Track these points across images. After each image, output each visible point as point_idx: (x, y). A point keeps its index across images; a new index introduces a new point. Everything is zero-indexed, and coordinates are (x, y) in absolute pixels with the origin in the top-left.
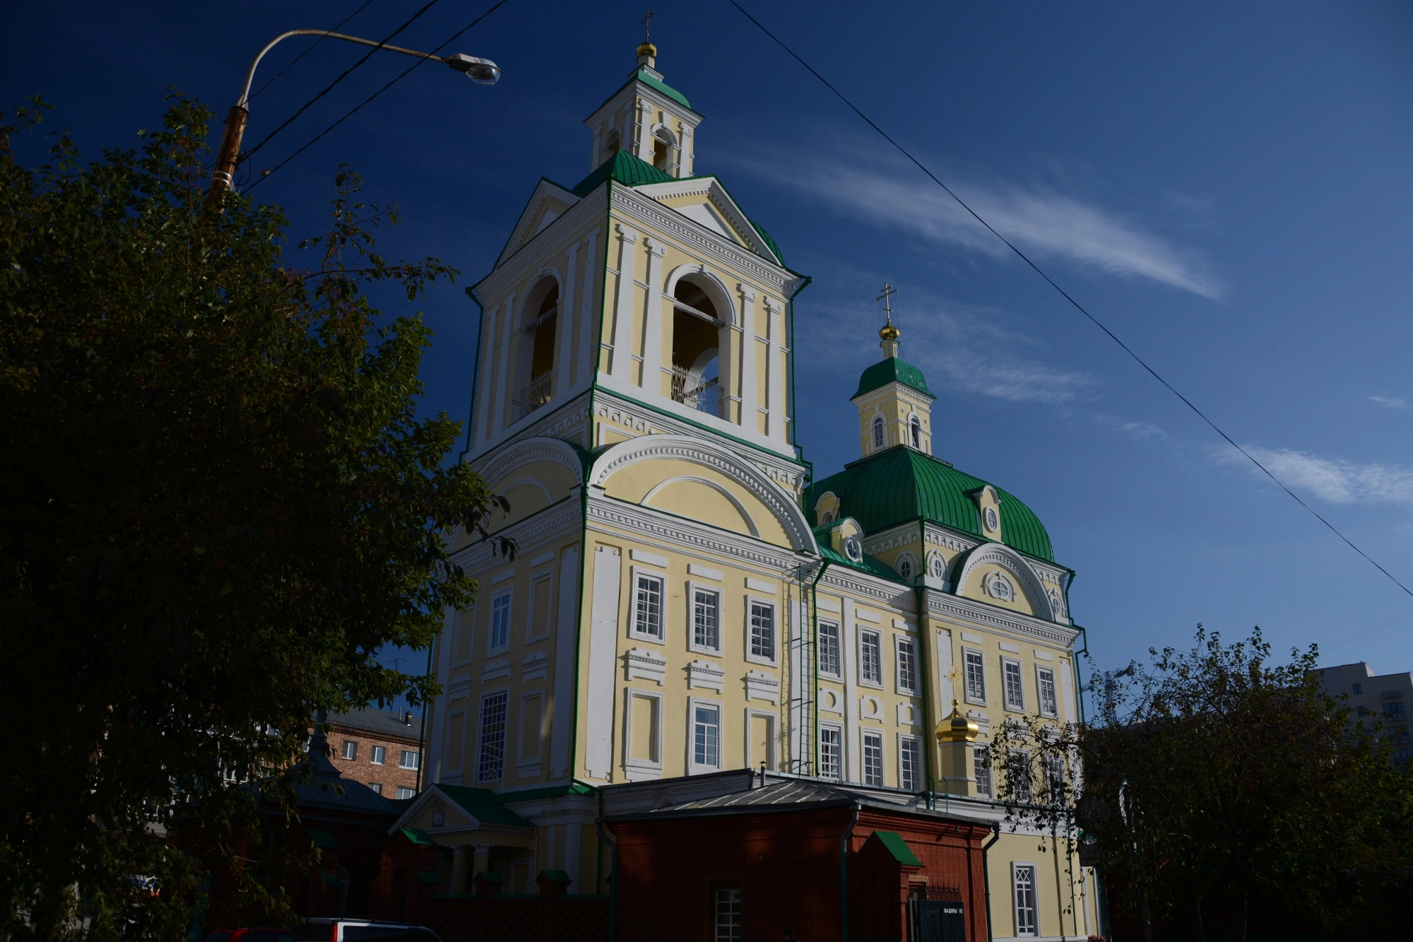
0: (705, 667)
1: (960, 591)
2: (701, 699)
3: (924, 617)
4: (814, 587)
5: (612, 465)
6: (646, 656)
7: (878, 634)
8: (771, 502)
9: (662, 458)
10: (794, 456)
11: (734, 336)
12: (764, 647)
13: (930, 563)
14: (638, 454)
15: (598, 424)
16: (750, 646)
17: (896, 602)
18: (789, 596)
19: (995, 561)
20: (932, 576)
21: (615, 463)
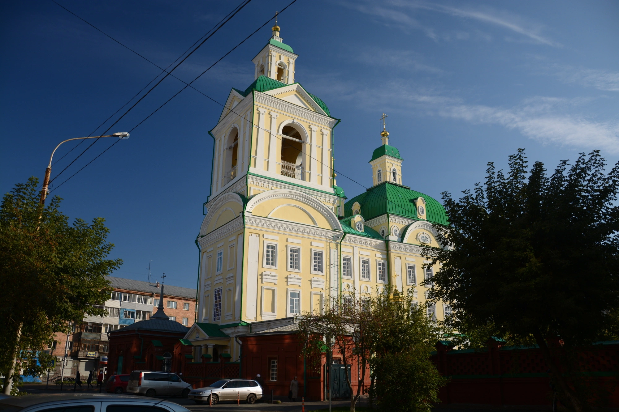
0: (294, 277)
1: (405, 241)
2: (292, 289)
3: (389, 252)
4: (340, 243)
5: (255, 203)
6: (269, 274)
7: (369, 260)
8: (322, 212)
9: (276, 198)
10: (333, 192)
11: (308, 147)
12: (319, 267)
13: (392, 231)
14: (266, 198)
15: (250, 187)
16: (313, 267)
17: (377, 247)
18: (330, 248)
19: (422, 227)
20: (393, 235)
21: (256, 202)
